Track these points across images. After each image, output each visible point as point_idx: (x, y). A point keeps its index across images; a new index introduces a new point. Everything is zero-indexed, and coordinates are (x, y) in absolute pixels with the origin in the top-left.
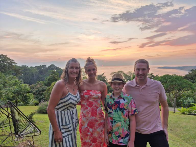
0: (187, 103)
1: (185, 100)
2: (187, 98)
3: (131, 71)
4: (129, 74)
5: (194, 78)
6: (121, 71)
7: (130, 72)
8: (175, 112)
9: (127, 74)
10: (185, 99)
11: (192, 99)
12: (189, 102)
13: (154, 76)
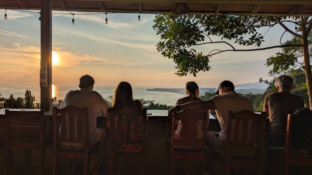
13: (155, 105)
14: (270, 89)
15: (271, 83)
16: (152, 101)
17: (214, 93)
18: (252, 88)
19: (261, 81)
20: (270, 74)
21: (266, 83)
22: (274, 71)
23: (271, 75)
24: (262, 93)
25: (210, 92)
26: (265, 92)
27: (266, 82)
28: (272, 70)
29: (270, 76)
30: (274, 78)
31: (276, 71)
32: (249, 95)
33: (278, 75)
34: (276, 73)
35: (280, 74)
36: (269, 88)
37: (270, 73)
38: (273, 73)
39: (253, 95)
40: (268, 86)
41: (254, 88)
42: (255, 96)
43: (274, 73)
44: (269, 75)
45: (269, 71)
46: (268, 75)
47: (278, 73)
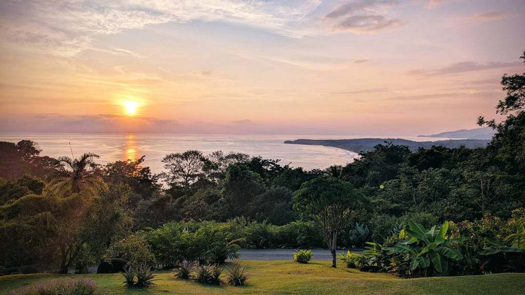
0: (356, 236)
1: (350, 231)
2: (356, 225)
3: (221, 151)
4: (215, 160)
5: (364, 171)
6: (193, 152)
7: (217, 154)
8: (334, 266)
9: (210, 159)
10: (351, 228)
11: (364, 227)
12: (358, 234)
13: (281, 168)
14: (500, 138)
15: (500, 126)
16: (276, 161)
17: (392, 145)
18: (470, 139)
19: (481, 122)
20: (500, 109)
21: (491, 127)
22: (507, 103)
23: (502, 111)
24: (485, 146)
25: (385, 145)
26: (489, 144)
27: (492, 124)
28: (504, 101)
29: (499, 113)
30: (508, 117)
31: (512, 104)
32: (460, 150)
33: (515, 111)
34: (511, 108)
35: (521, 108)
36: (497, 136)
37: (499, 106)
38: (506, 106)
39: (466, 150)
40: (496, 131)
41: (472, 138)
42: (470, 151)
43: (508, 107)
44: (497, 112)
45: (498, 104)
46: (496, 110)
47: (517, 106)
